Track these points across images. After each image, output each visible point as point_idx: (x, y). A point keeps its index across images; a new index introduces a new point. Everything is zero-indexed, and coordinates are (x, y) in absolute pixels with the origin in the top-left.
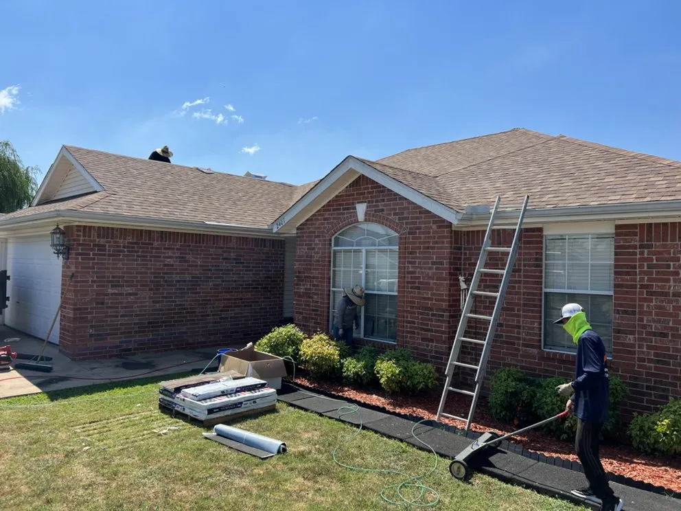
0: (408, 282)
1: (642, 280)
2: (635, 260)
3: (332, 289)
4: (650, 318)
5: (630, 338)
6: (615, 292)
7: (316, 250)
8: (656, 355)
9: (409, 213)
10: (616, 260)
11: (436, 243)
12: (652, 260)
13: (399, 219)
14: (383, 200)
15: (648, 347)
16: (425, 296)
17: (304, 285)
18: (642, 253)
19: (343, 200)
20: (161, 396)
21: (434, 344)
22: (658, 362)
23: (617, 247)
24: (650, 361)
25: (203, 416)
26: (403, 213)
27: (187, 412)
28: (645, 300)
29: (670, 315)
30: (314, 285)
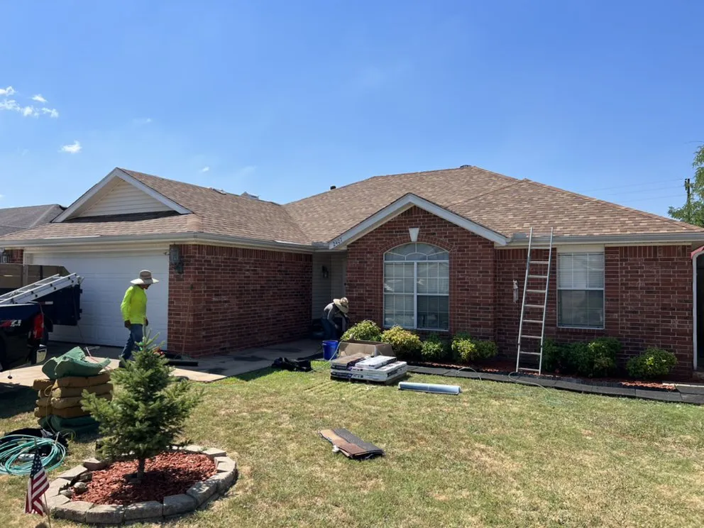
0: (458, 286)
1: (622, 280)
2: (617, 268)
3: (384, 293)
4: (627, 303)
5: (616, 316)
6: (606, 288)
7: (369, 263)
8: (631, 324)
9: (458, 236)
10: (606, 268)
11: (482, 258)
12: (627, 268)
13: (449, 240)
14: (435, 227)
15: (626, 320)
16: (474, 295)
17: (356, 291)
18: (622, 264)
19: (395, 225)
20: (332, 371)
21: (482, 328)
22: (633, 328)
23: (606, 261)
24: (628, 328)
25: (384, 378)
26: (452, 237)
27: (365, 378)
28: (624, 292)
29: (639, 300)
30: (367, 291)
